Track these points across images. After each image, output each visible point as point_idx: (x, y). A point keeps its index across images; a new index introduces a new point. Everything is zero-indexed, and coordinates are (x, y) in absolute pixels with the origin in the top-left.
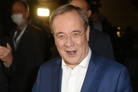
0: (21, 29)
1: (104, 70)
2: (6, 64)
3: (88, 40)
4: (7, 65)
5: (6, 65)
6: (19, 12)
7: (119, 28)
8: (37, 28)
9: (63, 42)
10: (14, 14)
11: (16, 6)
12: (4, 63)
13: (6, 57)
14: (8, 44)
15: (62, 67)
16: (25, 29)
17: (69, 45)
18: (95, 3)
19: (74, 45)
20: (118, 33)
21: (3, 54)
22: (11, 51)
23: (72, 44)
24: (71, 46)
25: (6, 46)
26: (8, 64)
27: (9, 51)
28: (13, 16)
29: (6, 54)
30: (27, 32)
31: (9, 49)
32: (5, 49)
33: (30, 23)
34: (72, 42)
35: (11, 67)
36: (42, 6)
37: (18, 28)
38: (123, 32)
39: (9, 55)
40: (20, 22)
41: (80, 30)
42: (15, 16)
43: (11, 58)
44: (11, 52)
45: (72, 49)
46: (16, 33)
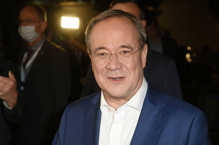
0: (33, 48)
1: (167, 115)
2: (7, 103)
3: (144, 66)
4: (8, 106)
5: (6, 105)
6: (29, 22)
7: (189, 48)
8: (58, 47)
9: (105, 63)
10: (22, 25)
11: (25, 14)
12: (4, 103)
13: (7, 93)
14: (10, 73)
15: (101, 108)
16: (39, 49)
17: (113, 67)
18: (151, 8)
19: (121, 68)
20: (188, 56)
21: (3, 88)
22: (15, 83)
23: (119, 67)
24: (117, 69)
25: (7, 76)
26: (10, 104)
27: (11, 83)
28: (21, 29)
29: (7, 89)
30: (42, 53)
31: (12, 80)
32: (6, 80)
33: (49, 40)
34: (118, 63)
35: (14, 108)
36: (68, 13)
37: (29, 48)
38: (195, 55)
39: (11, 89)
40: (31, 38)
41: (132, 46)
42: (23, 28)
43: (16, 95)
44: (16, 86)
45: (117, 74)
46: (26, 55)
